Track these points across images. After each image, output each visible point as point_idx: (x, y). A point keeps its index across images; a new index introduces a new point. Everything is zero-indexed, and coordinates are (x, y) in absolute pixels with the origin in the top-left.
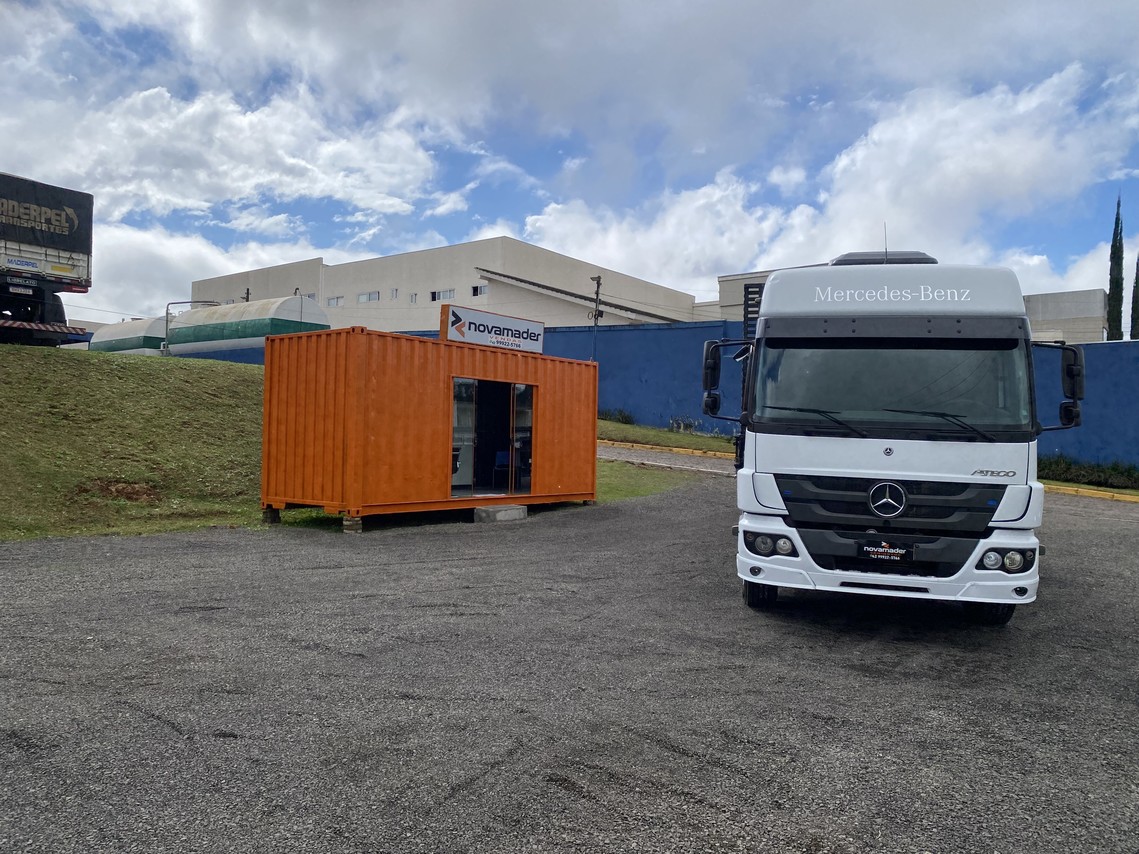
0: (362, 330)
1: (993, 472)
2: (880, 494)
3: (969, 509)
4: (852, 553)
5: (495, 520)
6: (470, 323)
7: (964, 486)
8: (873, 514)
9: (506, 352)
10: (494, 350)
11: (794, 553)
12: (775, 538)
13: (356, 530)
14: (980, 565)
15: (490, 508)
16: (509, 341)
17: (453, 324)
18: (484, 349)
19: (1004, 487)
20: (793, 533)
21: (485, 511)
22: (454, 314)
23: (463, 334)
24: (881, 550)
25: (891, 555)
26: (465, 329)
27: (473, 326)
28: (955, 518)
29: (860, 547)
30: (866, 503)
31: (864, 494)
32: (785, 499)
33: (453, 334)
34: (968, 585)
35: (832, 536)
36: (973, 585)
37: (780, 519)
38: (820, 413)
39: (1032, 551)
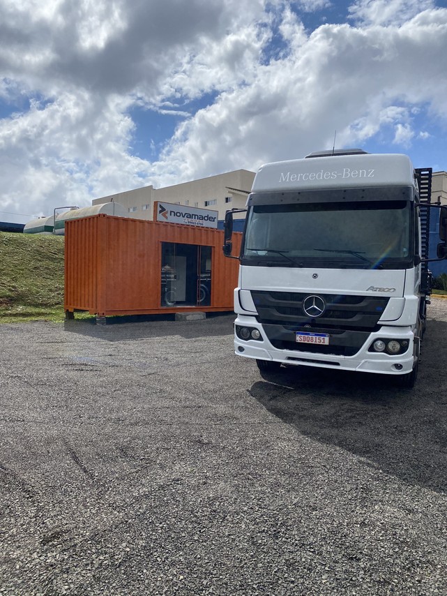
0: (104, 216)
1: (380, 289)
2: (309, 302)
3: (364, 313)
5: (185, 320)
6: (171, 212)
7: (361, 298)
9: (193, 228)
10: (187, 227)
11: (260, 339)
12: (251, 329)
13: (103, 324)
14: (371, 349)
15: (183, 314)
16: (196, 222)
17: (160, 212)
18: (180, 226)
19: (388, 299)
20: (259, 326)
21: (181, 315)
22: (160, 206)
23: (167, 218)
26: (168, 215)
27: (173, 213)
28: (356, 319)
30: (301, 309)
31: (300, 303)
32: (257, 305)
33: (160, 218)
34: (363, 361)
35: (280, 328)
36: (366, 362)
37: (254, 318)
38: (278, 252)
39: (408, 340)
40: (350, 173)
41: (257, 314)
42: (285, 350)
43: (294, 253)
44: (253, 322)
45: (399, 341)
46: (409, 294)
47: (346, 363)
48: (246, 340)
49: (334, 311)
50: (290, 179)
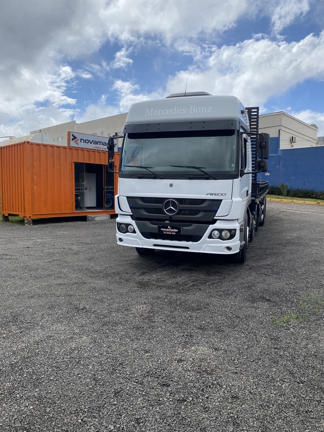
0: (28, 143)
1: (215, 194)
2: (167, 204)
3: (205, 211)
4: (157, 231)
5: (95, 220)
6: (81, 139)
7: (203, 201)
8: (165, 214)
10: (94, 151)
11: (134, 232)
12: (127, 225)
13: (30, 224)
14: (210, 237)
15: (92, 216)
16: (101, 147)
17: (73, 139)
18: (88, 150)
19: (221, 200)
20: (133, 222)
22: (73, 135)
23: (78, 144)
24: (168, 230)
25: (172, 232)
26: (79, 142)
27: (82, 141)
28: (200, 215)
29: (159, 228)
30: (162, 209)
31: (161, 205)
32: (131, 208)
33: (73, 144)
34: (205, 245)
35: (148, 223)
36: (207, 246)
37: (130, 217)
38: (145, 168)
39: (235, 230)
40: (195, 109)
41: (131, 214)
42: (152, 240)
43: (156, 169)
44: (128, 220)
45: (230, 230)
46: (236, 197)
47: (193, 247)
48: (125, 233)
49: (185, 210)
50: (153, 114)
